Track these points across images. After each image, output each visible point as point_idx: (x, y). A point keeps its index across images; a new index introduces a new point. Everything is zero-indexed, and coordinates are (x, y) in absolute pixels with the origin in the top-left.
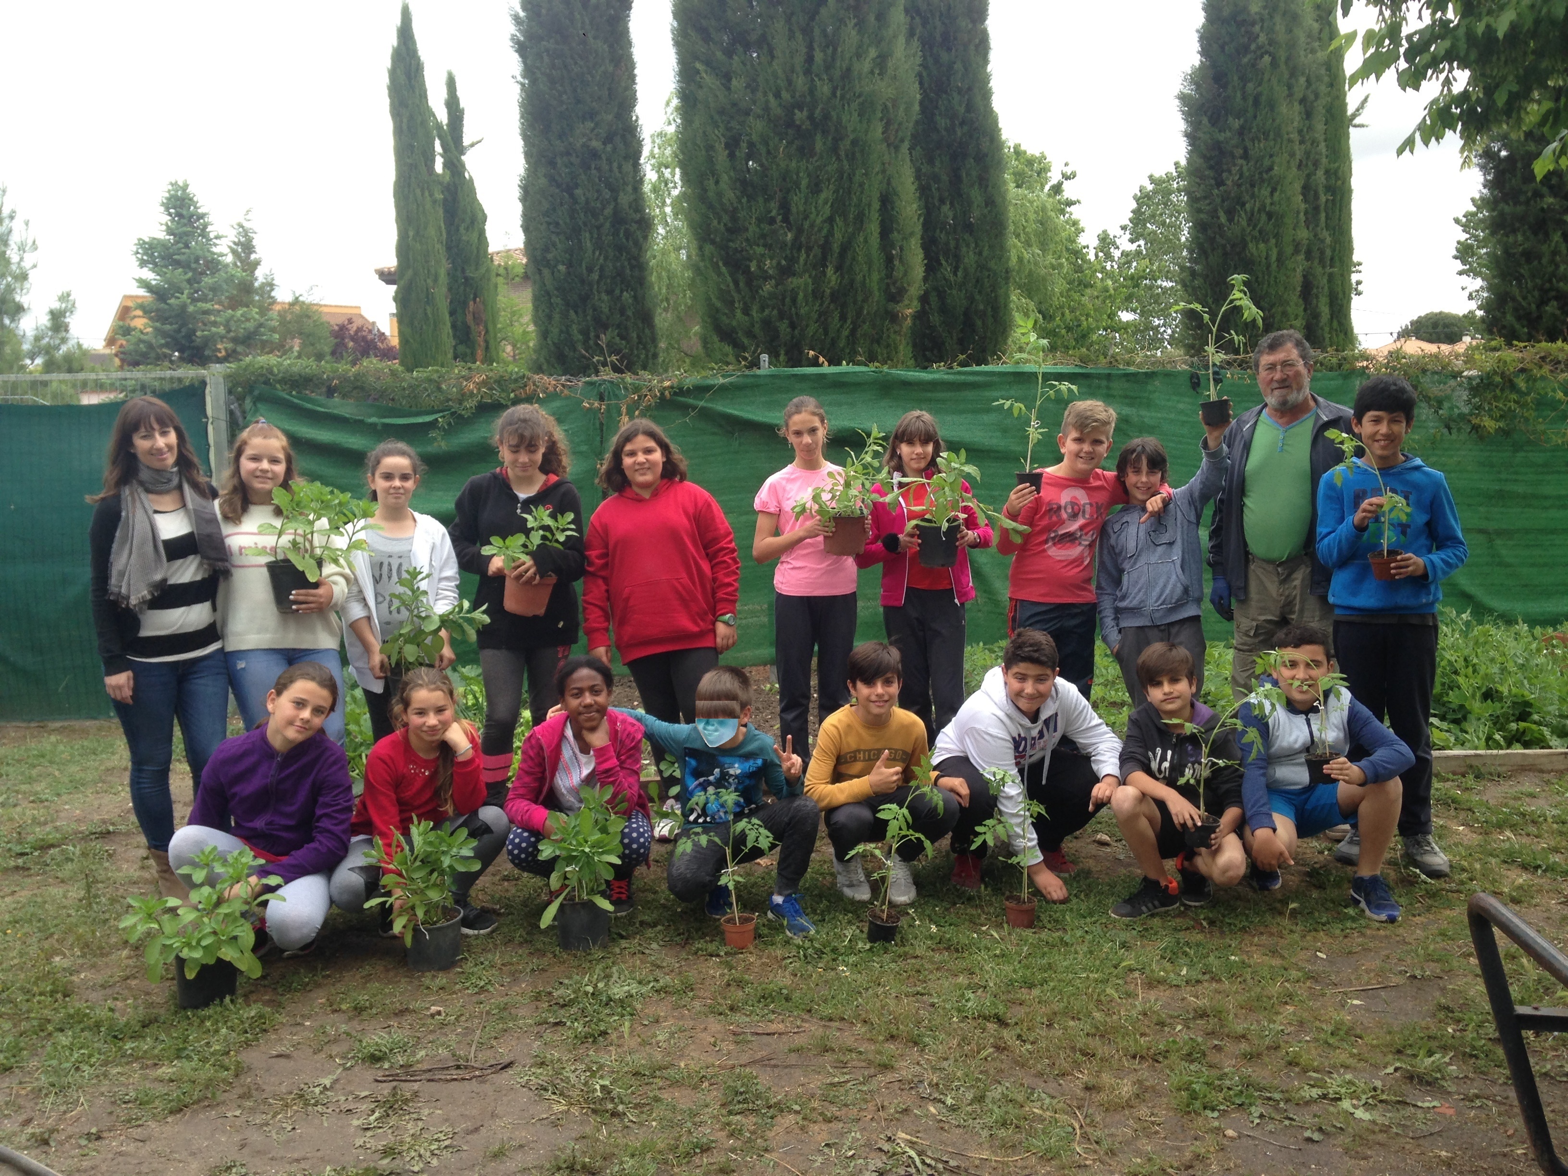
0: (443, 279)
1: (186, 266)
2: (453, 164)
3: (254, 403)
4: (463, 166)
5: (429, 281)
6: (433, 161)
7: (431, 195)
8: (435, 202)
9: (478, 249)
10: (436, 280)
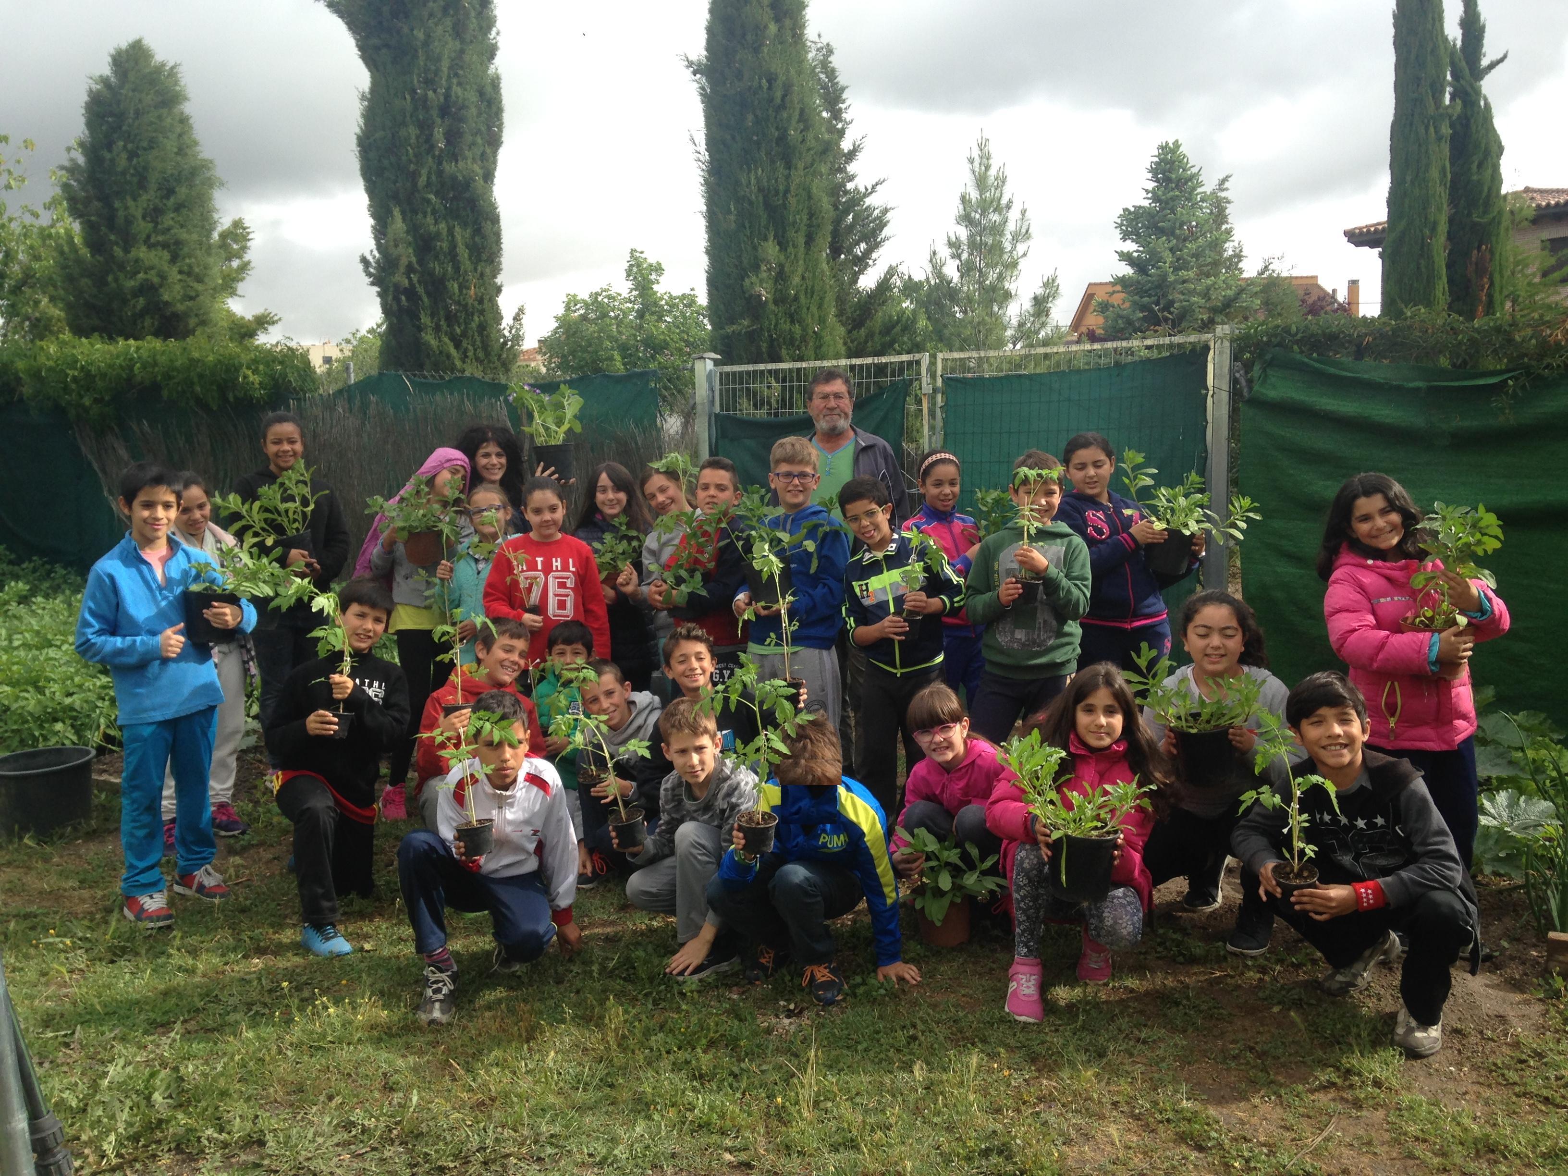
0: (1443, 228)
1: (1170, 233)
2: (1467, 94)
3: (1264, 370)
4: (1478, 92)
5: (1427, 232)
6: (1443, 92)
7: (1436, 132)
8: (1439, 139)
9: (1490, 189)
10: (1434, 228)
